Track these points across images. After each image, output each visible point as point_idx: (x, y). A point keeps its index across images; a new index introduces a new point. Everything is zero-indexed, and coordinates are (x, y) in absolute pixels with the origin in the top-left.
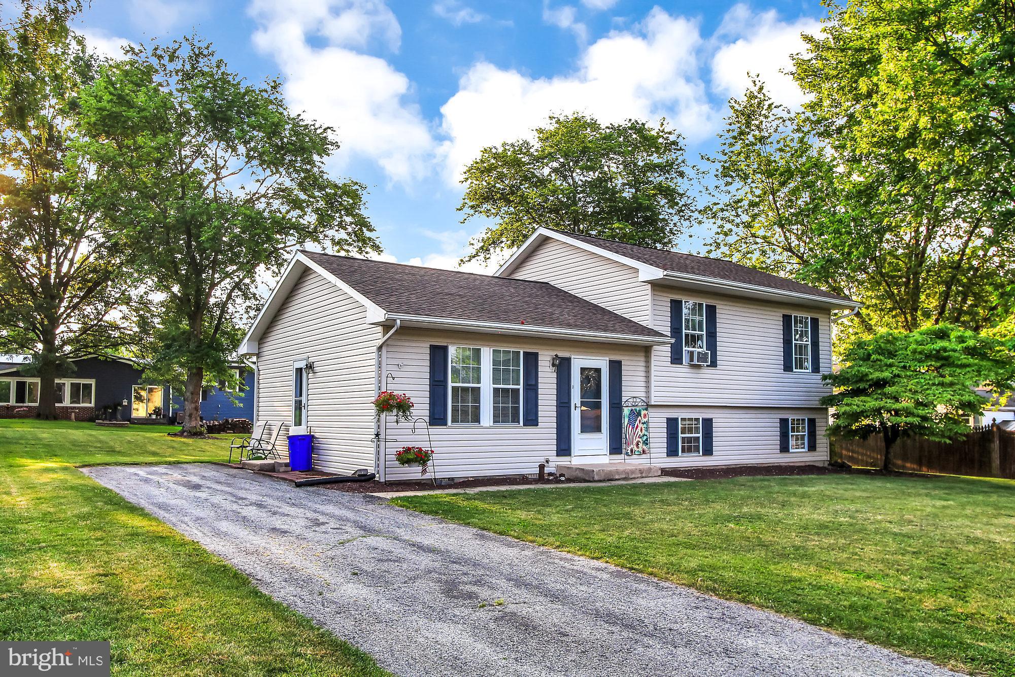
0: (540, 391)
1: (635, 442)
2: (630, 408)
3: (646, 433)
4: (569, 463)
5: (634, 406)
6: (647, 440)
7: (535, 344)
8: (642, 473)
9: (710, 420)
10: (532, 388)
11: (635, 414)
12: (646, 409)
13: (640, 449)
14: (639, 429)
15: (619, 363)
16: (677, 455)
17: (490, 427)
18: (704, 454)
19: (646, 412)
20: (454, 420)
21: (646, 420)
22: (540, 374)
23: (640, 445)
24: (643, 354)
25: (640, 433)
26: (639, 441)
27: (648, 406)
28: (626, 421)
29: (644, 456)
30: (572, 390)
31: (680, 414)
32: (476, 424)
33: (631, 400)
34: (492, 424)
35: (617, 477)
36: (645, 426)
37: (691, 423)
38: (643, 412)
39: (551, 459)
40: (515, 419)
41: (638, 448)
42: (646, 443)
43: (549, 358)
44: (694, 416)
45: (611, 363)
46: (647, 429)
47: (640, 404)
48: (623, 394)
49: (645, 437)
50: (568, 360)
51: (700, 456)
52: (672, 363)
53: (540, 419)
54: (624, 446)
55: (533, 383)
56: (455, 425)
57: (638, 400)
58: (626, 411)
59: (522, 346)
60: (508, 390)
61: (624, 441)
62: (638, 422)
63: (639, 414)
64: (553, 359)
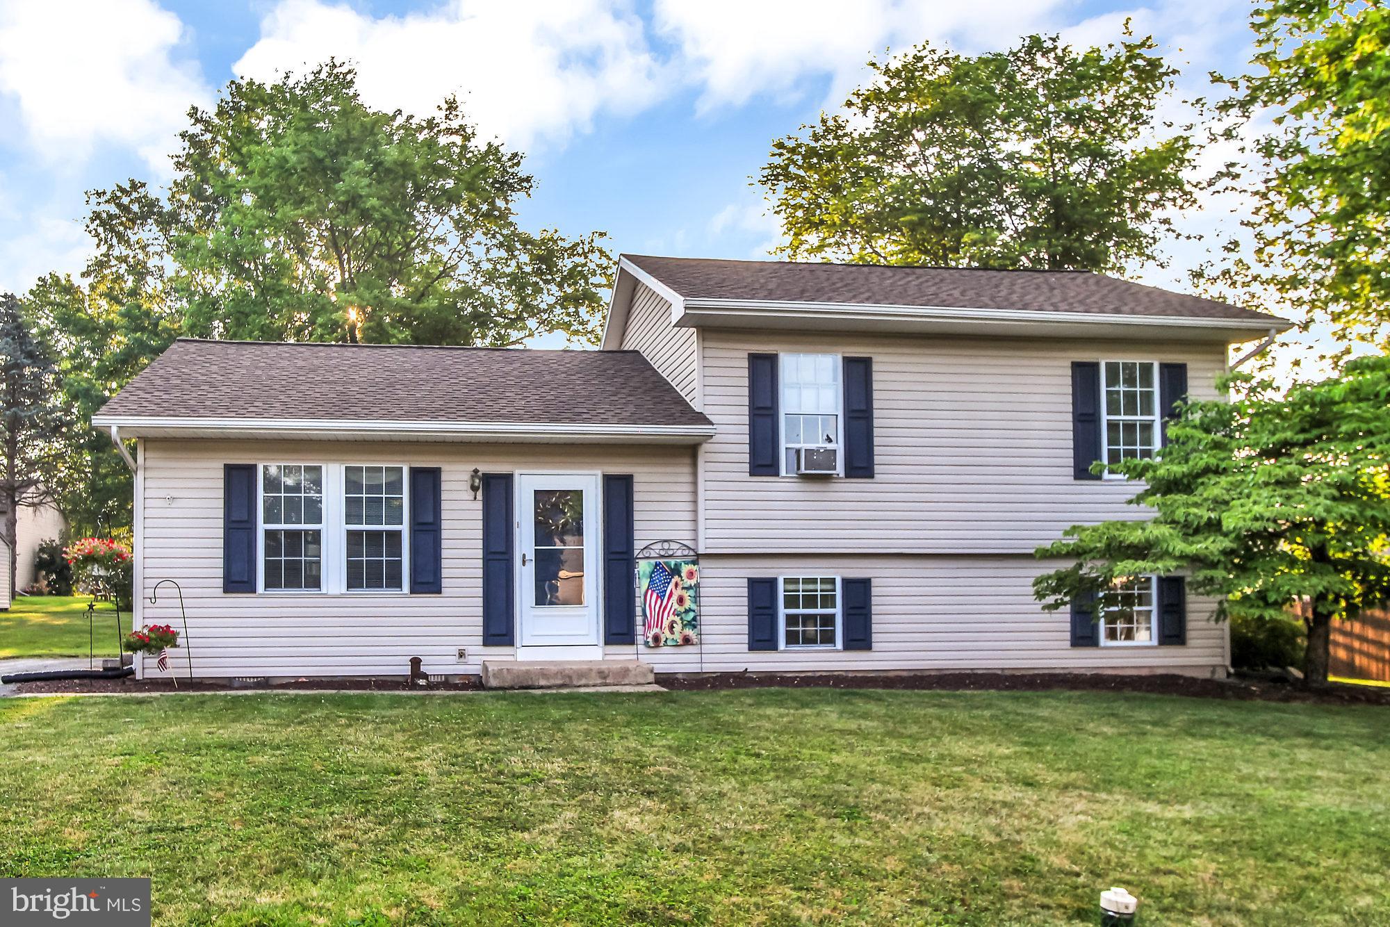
0: (444, 534)
1: (666, 623)
2: (653, 561)
3: (693, 607)
4: (511, 658)
5: (663, 556)
6: (694, 619)
7: (436, 453)
8: (605, 678)
9: (866, 584)
10: (430, 527)
11: (666, 572)
12: (694, 563)
13: (678, 637)
14: (674, 598)
15: (627, 480)
16: (774, 648)
17: (341, 596)
18: (848, 647)
19: (691, 567)
20: (271, 583)
21: (693, 582)
22: (444, 505)
23: (677, 628)
24: (688, 461)
25: (676, 606)
26: (673, 622)
27: (697, 558)
28: (642, 585)
29: (689, 649)
30: (517, 531)
31: (781, 572)
32: (314, 591)
33: (659, 546)
34: (344, 589)
35: (543, 683)
36: (691, 592)
37: (811, 587)
38: (685, 569)
39: (470, 650)
40: (395, 582)
41: (672, 633)
42: (693, 624)
43: (467, 477)
44: (819, 575)
45: (608, 480)
46: (696, 598)
47: (679, 553)
48: (637, 535)
49: (691, 615)
50: (508, 479)
51: (838, 651)
52: (751, 475)
53: (445, 582)
54: (639, 629)
55: (430, 519)
56: (271, 591)
57: (674, 546)
58: (643, 567)
59: (407, 458)
60: (380, 533)
61: (639, 620)
62: (672, 586)
63: (676, 571)
64: (473, 477)
